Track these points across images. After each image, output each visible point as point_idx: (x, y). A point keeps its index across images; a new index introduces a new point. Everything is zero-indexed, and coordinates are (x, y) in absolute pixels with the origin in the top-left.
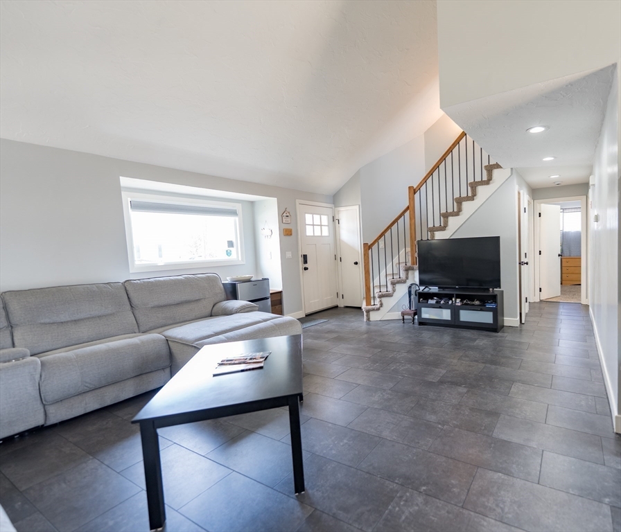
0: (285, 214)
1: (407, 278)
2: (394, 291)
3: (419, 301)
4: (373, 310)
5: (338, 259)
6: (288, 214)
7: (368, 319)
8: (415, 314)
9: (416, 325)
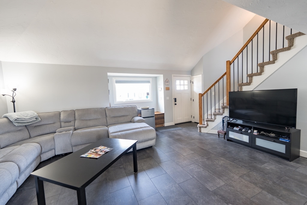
0: (166, 81)
1: (223, 112)
2: (215, 119)
3: (228, 127)
4: (203, 127)
5: (192, 100)
6: (168, 81)
7: (200, 131)
8: (225, 134)
9: (226, 140)
